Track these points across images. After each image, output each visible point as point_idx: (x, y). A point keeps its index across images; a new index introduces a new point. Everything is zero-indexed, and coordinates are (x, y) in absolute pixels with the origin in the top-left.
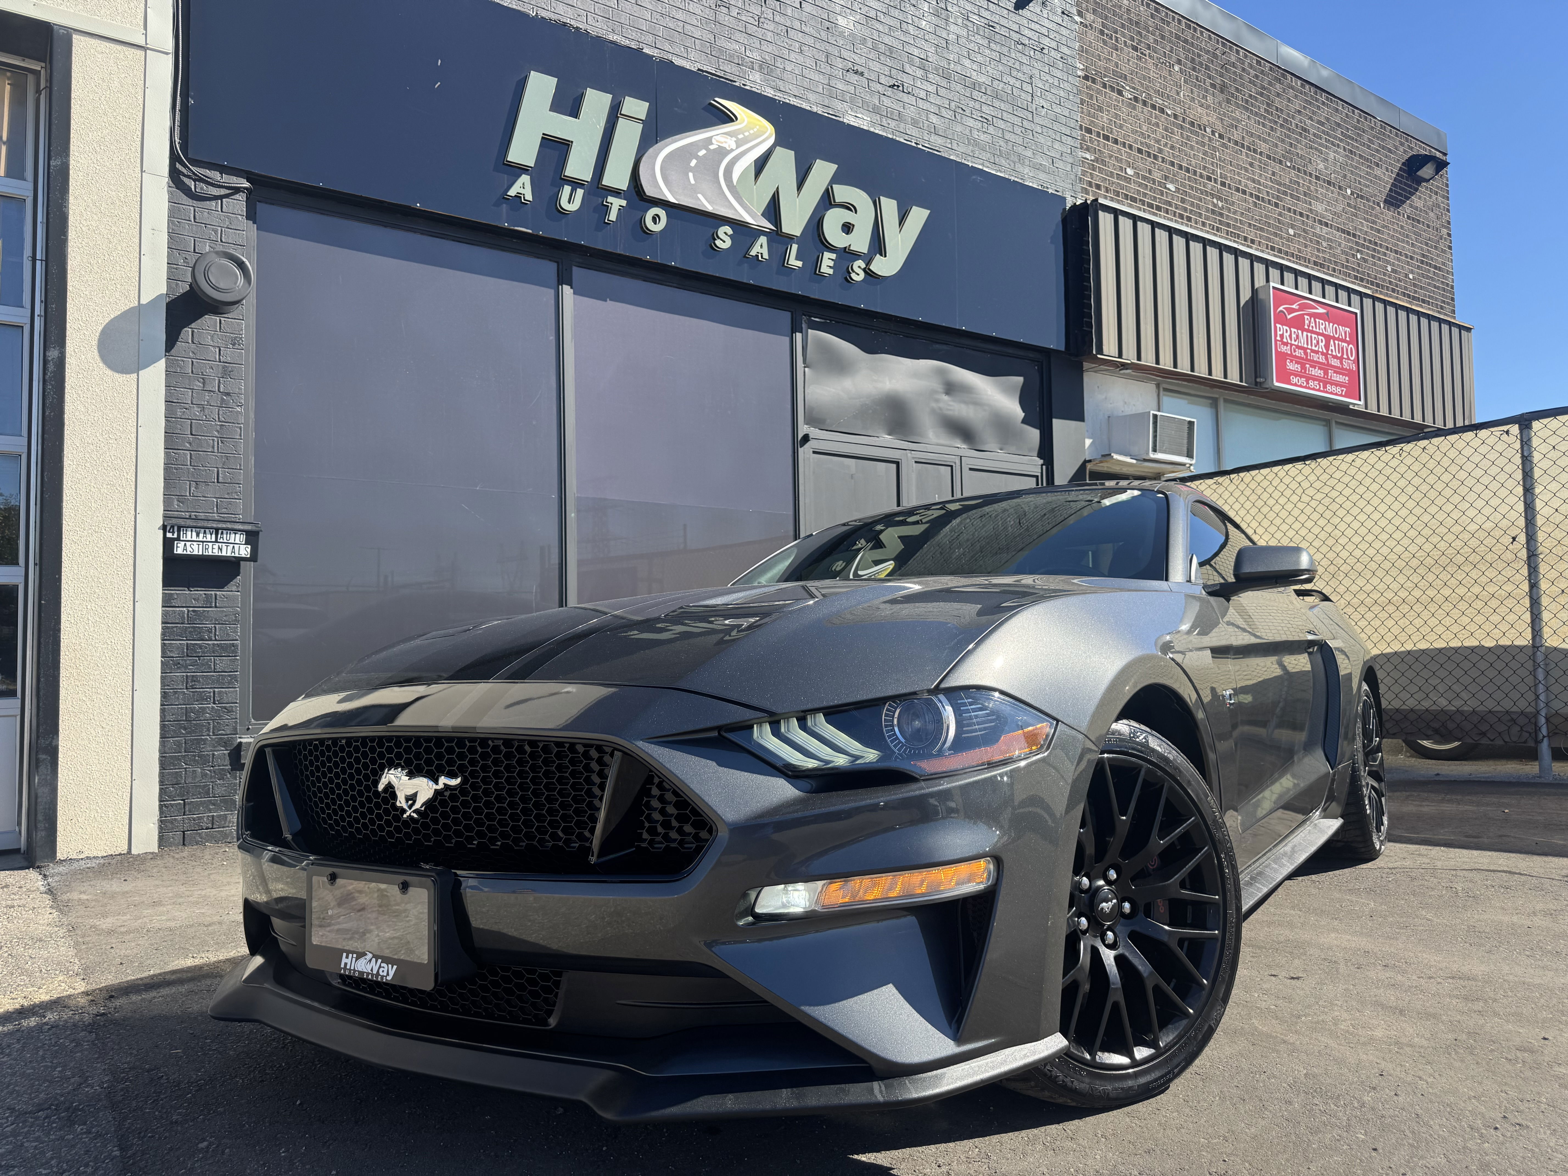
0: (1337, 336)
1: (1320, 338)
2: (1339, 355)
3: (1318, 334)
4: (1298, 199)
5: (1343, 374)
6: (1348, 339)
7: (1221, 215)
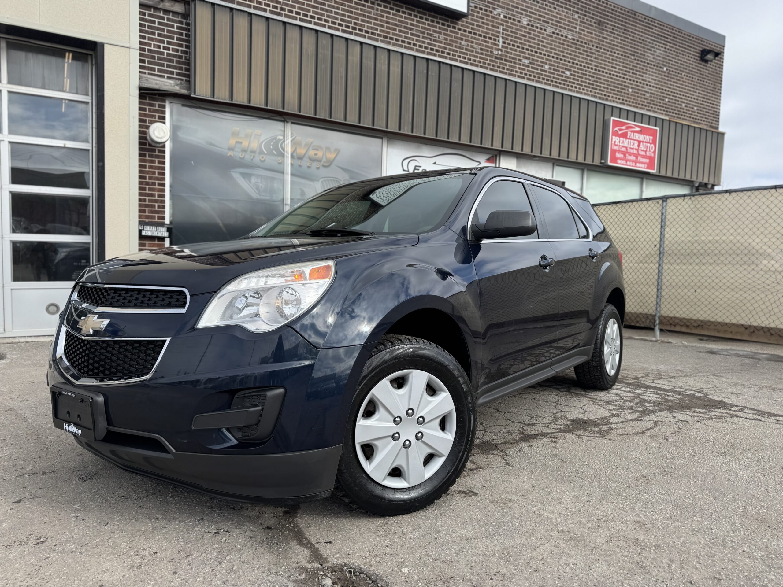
0: (645, 141)
1: (636, 142)
2: (645, 149)
3: (634, 140)
4: (636, 74)
5: (646, 158)
6: (651, 142)
7: (593, 85)
